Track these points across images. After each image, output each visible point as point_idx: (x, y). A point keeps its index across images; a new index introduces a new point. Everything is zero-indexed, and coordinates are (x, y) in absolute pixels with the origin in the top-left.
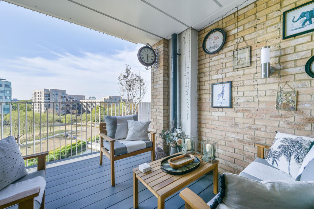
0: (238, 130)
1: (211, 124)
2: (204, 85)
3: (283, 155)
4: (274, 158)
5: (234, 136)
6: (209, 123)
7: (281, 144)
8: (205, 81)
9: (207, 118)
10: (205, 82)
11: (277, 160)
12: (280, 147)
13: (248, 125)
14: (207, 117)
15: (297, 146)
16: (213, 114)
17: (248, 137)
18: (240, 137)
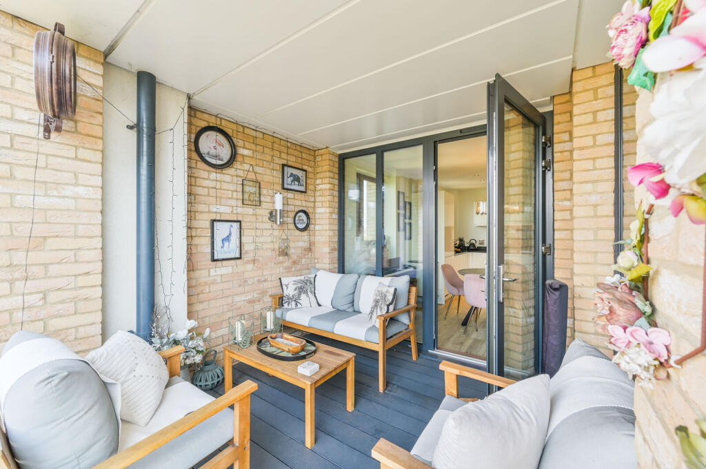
0: (247, 288)
1: (210, 292)
2: (195, 219)
3: (302, 294)
4: (295, 301)
5: (244, 298)
6: (204, 291)
7: (295, 286)
8: (197, 211)
9: (200, 284)
10: (197, 214)
11: (300, 301)
12: (296, 289)
13: (258, 278)
14: (202, 280)
15: (308, 284)
16: (213, 272)
17: (257, 294)
18: (250, 297)
